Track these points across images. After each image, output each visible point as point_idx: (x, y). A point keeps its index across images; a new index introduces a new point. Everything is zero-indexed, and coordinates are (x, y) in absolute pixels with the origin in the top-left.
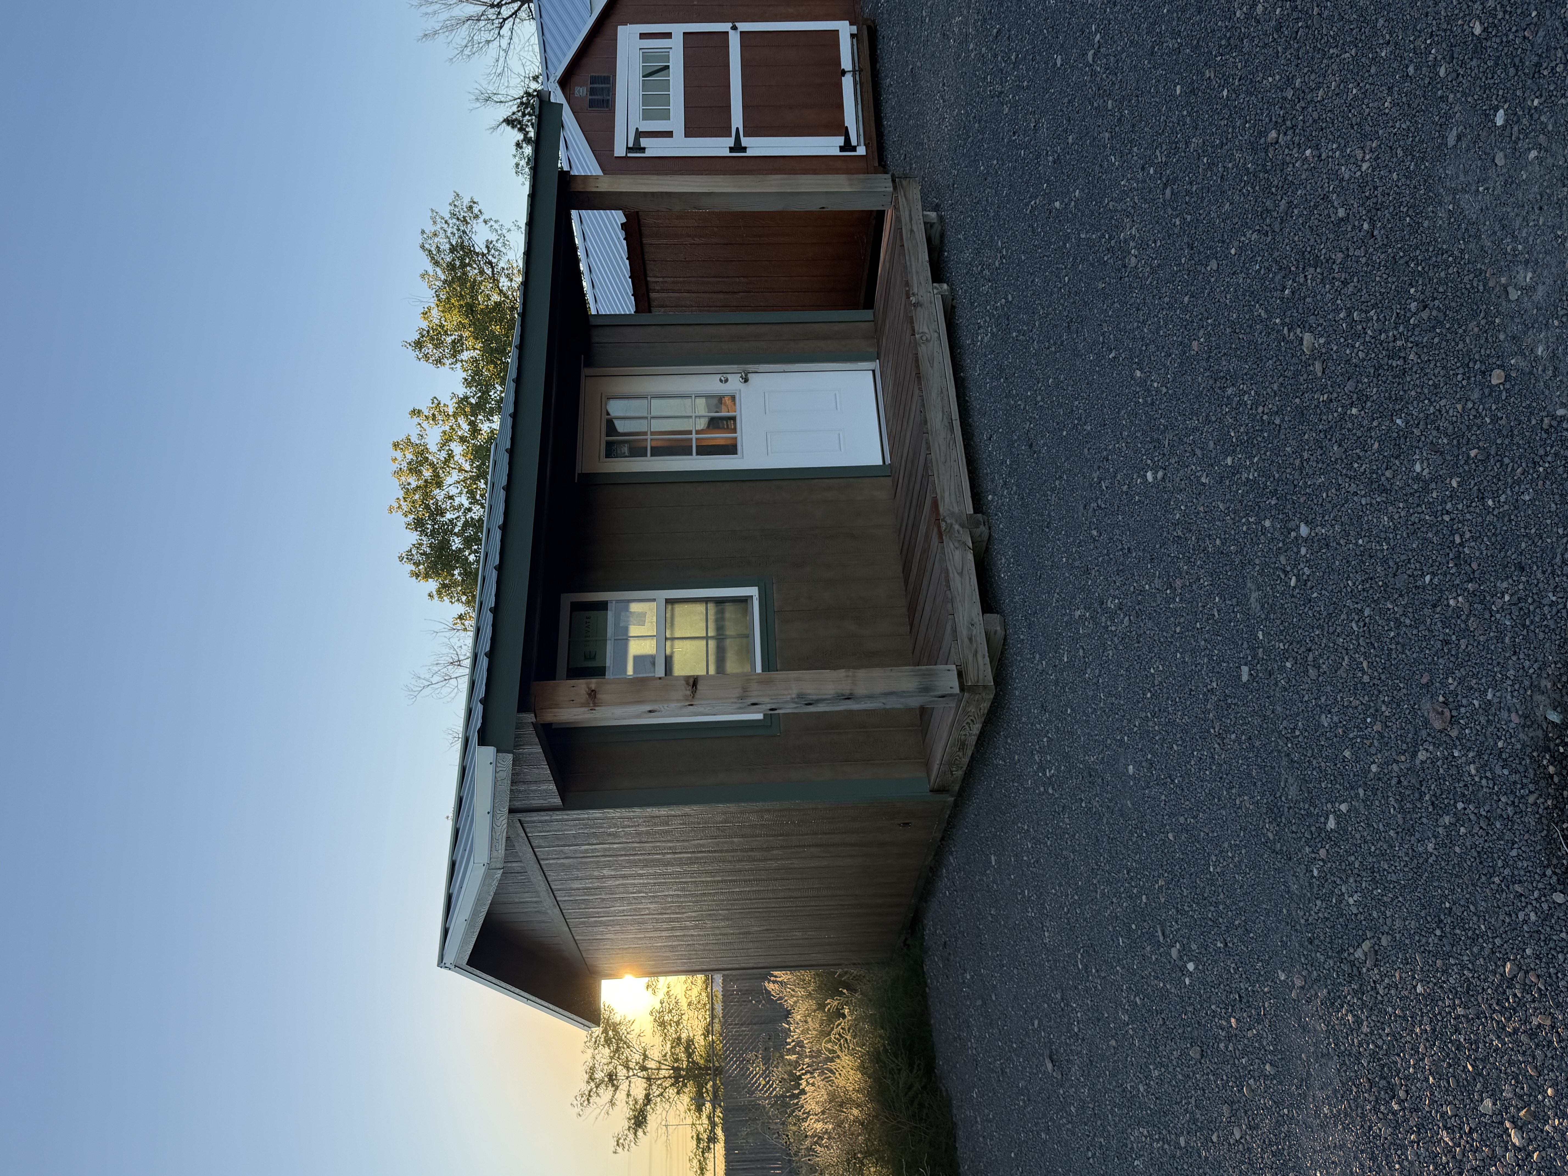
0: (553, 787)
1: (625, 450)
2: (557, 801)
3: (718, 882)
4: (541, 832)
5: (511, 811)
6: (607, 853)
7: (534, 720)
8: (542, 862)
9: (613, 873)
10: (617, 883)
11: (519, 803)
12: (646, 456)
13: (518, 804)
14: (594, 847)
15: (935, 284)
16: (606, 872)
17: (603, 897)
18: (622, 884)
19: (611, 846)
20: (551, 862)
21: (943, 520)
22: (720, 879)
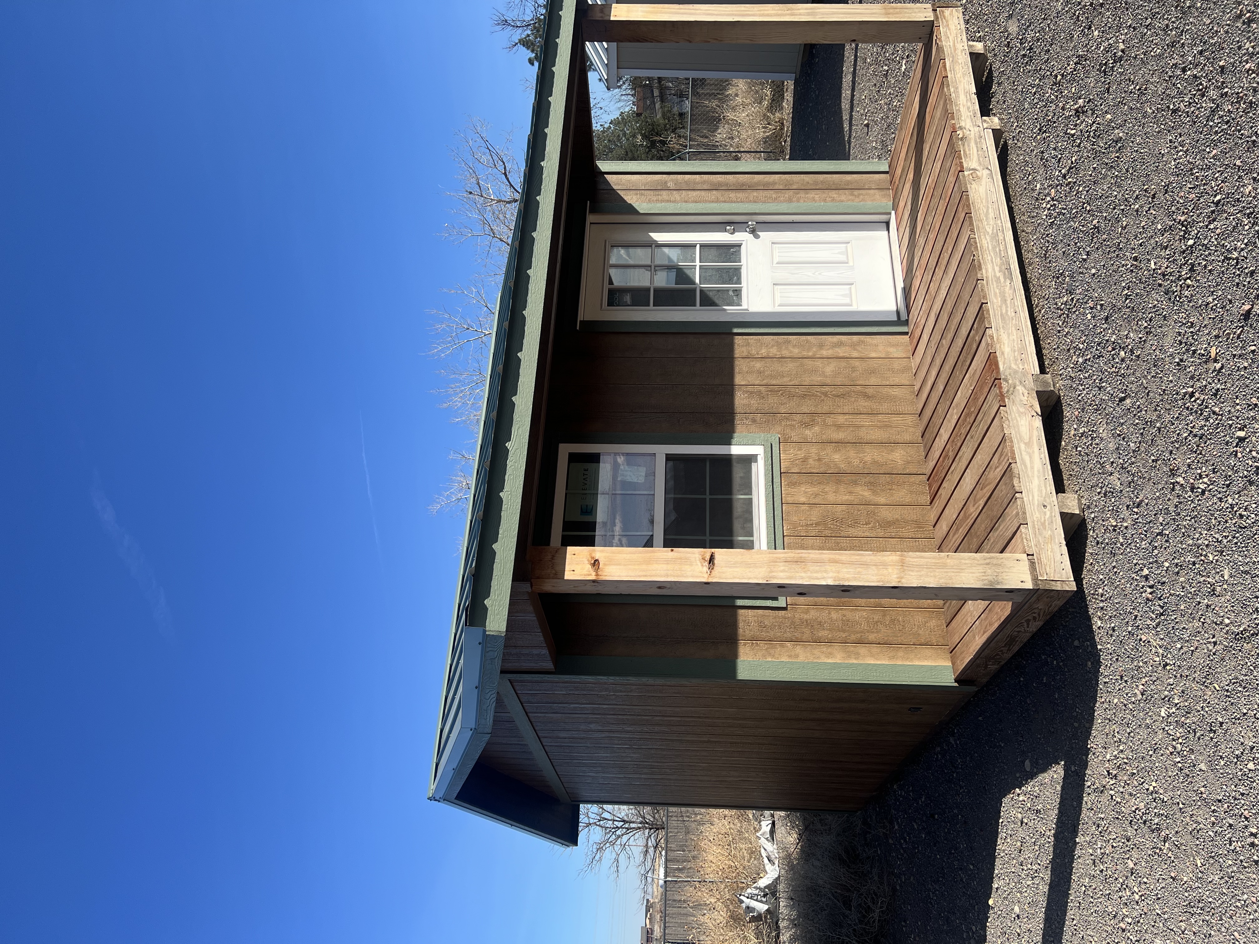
0: (545, 651)
1: (628, 298)
2: (550, 665)
3: (704, 742)
4: (531, 690)
5: (502, 672)
6: (596, 712)
7: (529, 590)
8: (530, 715)
9: (600, 728)
10: (604, 735)
11: (510, 664)
12: (649, 305)
13: (510, 666)
14: (583, 706)
15: (984, 118)
16: (592, 726)
17: (589, 745)
18: (608, 737)
19: (601, 706)
20: (539, 715)
21: (1006, 380)
22: (706, 739)
